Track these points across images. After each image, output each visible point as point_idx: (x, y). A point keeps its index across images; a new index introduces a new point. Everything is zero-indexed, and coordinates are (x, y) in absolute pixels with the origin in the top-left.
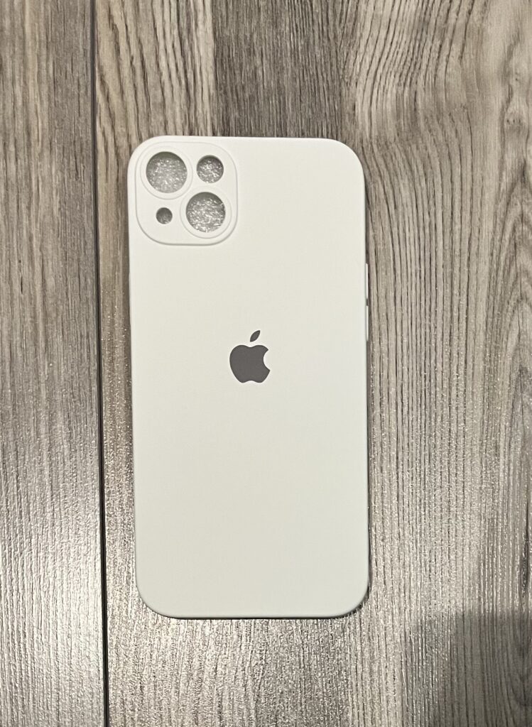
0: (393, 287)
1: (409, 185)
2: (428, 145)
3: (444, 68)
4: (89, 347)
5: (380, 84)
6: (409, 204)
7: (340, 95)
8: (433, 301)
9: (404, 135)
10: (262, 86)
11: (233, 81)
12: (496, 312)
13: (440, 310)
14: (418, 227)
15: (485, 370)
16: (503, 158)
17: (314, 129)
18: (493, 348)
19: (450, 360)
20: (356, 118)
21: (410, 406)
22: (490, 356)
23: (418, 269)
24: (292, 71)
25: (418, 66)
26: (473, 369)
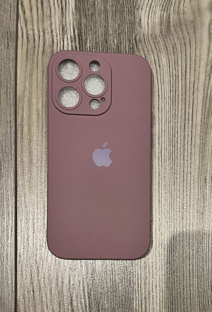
0: (158, 103)
1: (166, 56)
2: (175, 38)
3: (183, 4)
4: (10, 127)
5: (153, 10)
6: (166, 65)
7: (134, 14)
8: (177, 110)
9: (164, 33)
10: (97, 9)
11: (84, 6)
12: (206, 116)
13: (179, 115)
14: (170, 76)
15: (200, 143)
16: (209, 46)
17: (121, 29)
18: (204, 133)
19: (184, 138)
20: (141, 24)
21: (165, 159)
22: (203, 137)
23: (170, 95)
24: (112, 2)
25: (171, 2)
26: (195, 142)
